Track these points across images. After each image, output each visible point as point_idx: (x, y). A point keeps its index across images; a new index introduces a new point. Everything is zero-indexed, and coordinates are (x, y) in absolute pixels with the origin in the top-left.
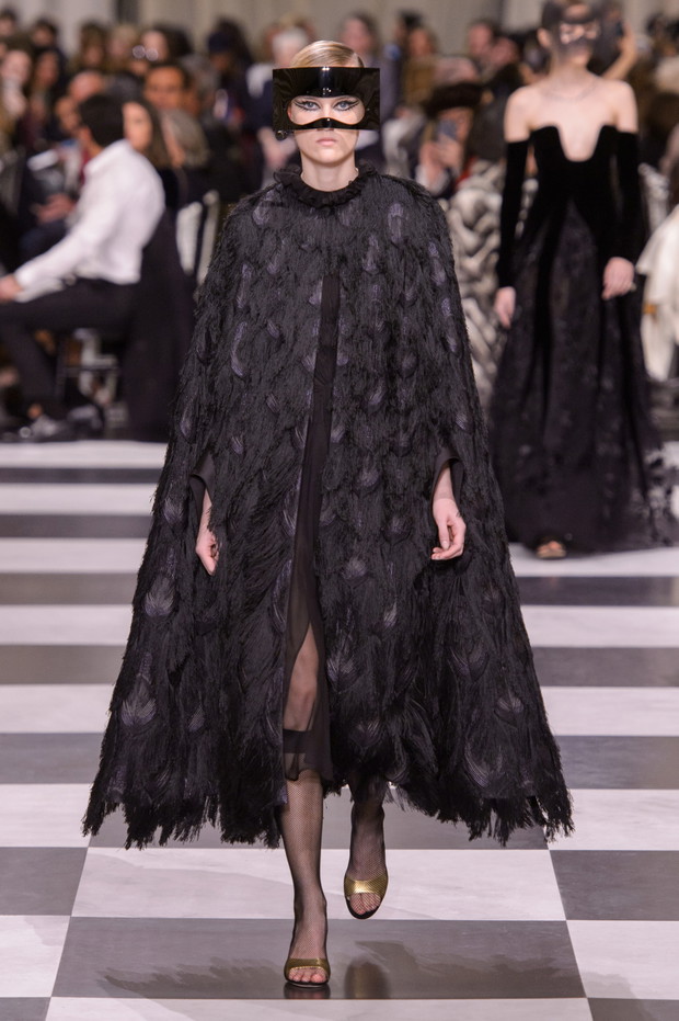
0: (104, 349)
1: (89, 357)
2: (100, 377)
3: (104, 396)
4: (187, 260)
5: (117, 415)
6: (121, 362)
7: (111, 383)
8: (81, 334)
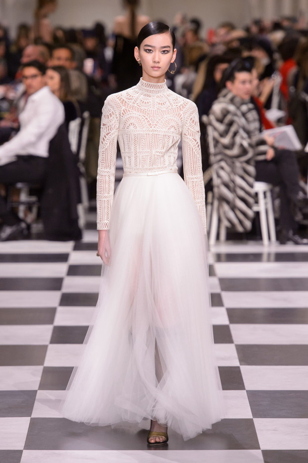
0: (31, 193)
1: (23, 197)
2: (29, 208)
3: (30, 218)
4: (74, 147)
5: (37, 228)
6: (39, 200)
7: (35, 210)
8: (19, 185)
